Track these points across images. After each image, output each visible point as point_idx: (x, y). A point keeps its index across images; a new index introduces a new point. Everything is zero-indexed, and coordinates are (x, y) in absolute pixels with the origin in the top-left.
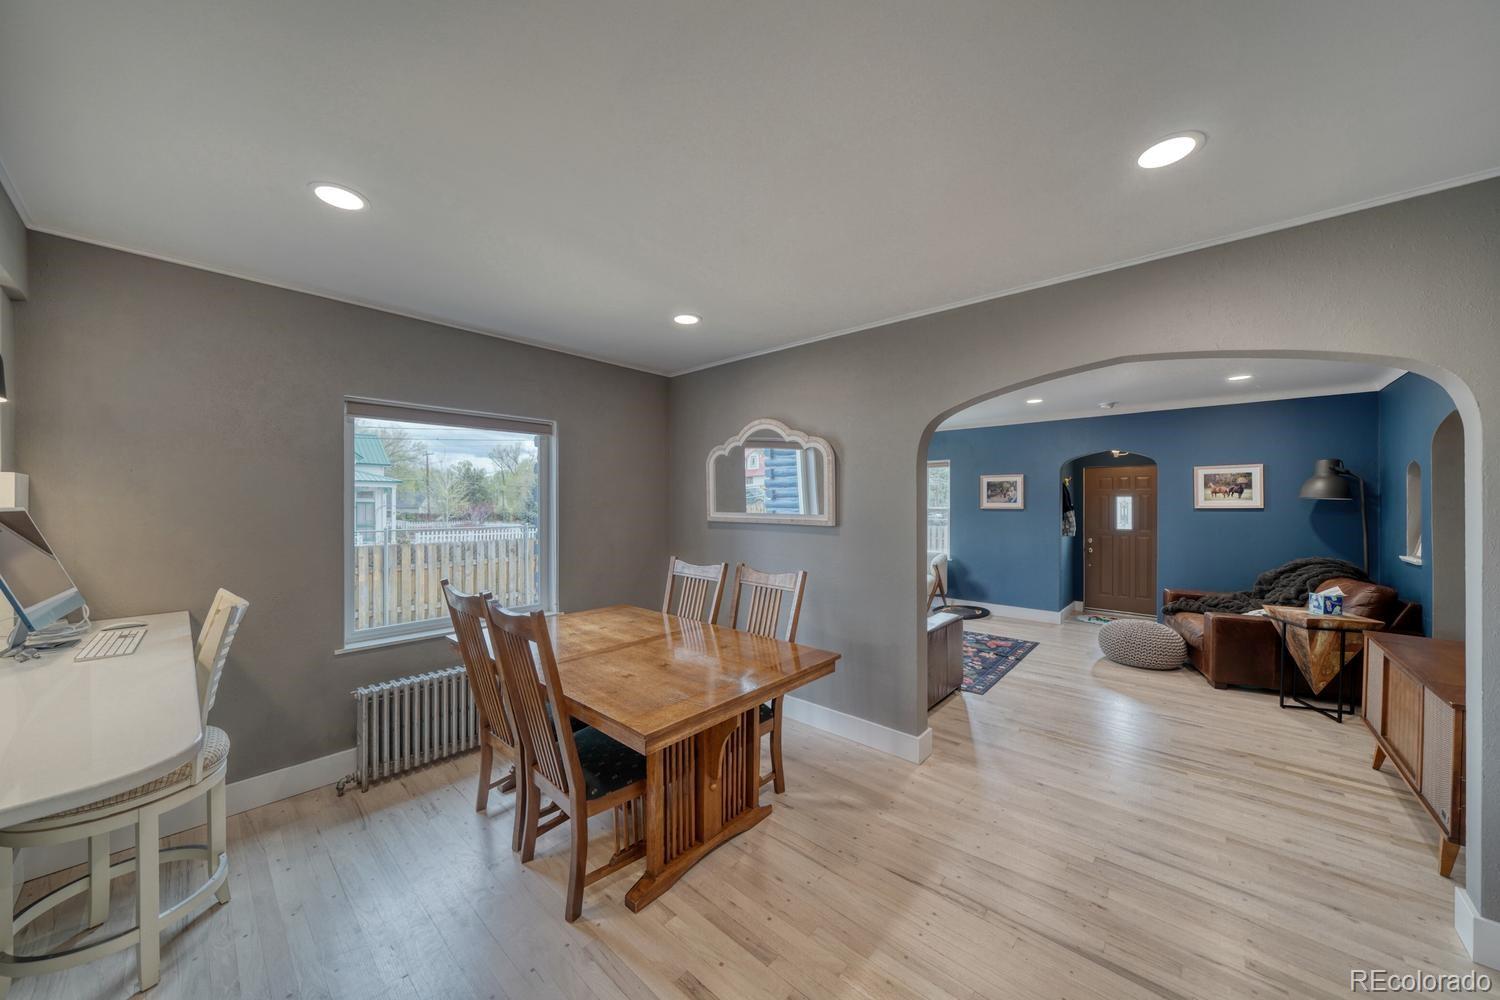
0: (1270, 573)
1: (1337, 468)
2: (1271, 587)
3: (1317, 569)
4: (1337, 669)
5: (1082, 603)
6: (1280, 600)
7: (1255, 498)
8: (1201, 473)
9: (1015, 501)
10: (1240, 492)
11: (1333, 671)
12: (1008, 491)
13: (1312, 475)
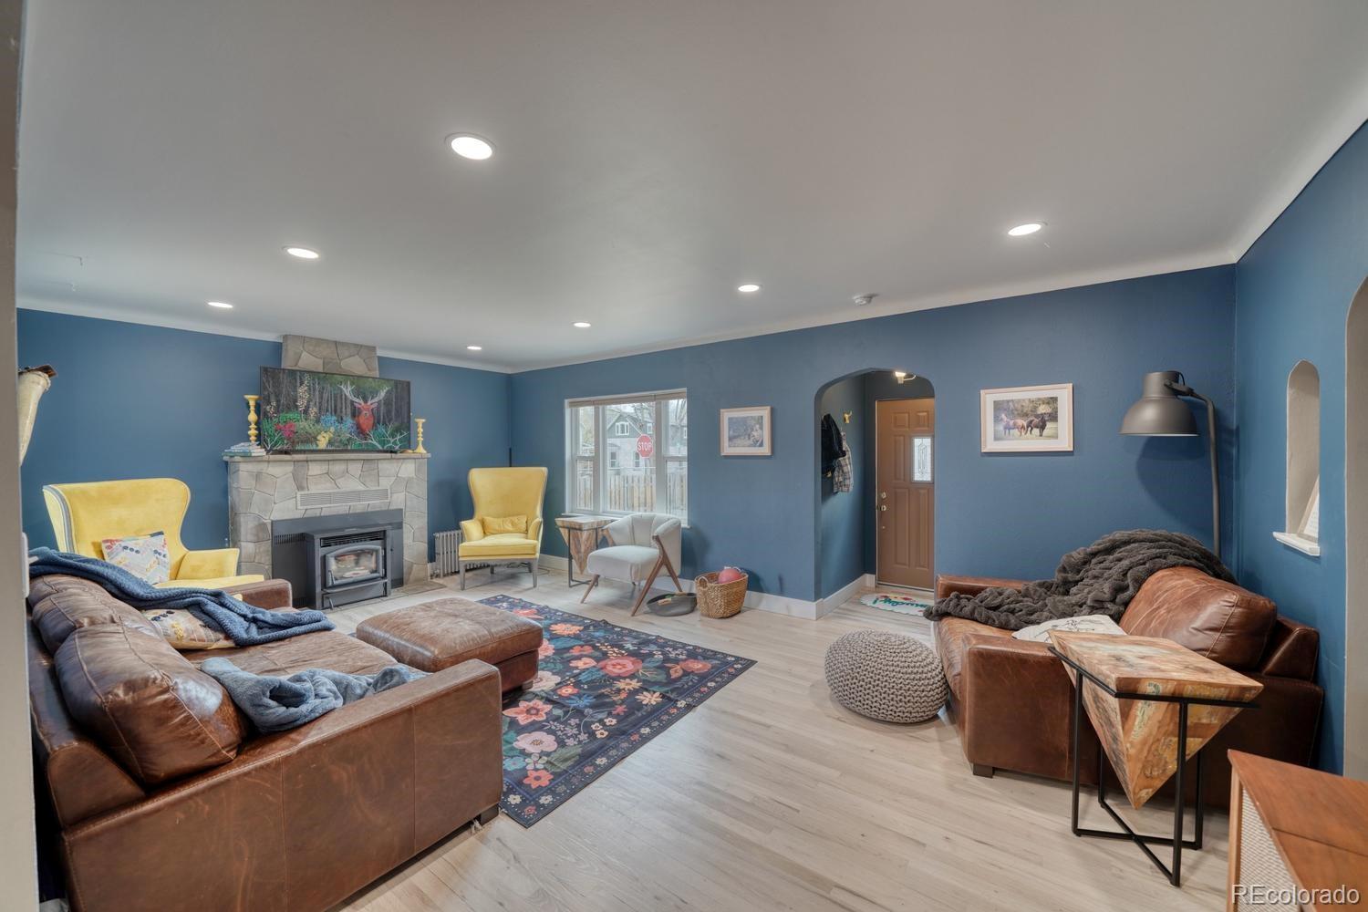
0: (1078, 555)
1: (1175, 386)
2: (1078, 577)
3: (1145, 551)
4: (1172, 767)
5: (874, 576)
6: (1089, 602)
7: (1061, 437)
8: (989, 398)
9: (761, 445)
10: (1042, 427)
11: (1164, 770)
12: (752, 430)
13: (1137, 397)
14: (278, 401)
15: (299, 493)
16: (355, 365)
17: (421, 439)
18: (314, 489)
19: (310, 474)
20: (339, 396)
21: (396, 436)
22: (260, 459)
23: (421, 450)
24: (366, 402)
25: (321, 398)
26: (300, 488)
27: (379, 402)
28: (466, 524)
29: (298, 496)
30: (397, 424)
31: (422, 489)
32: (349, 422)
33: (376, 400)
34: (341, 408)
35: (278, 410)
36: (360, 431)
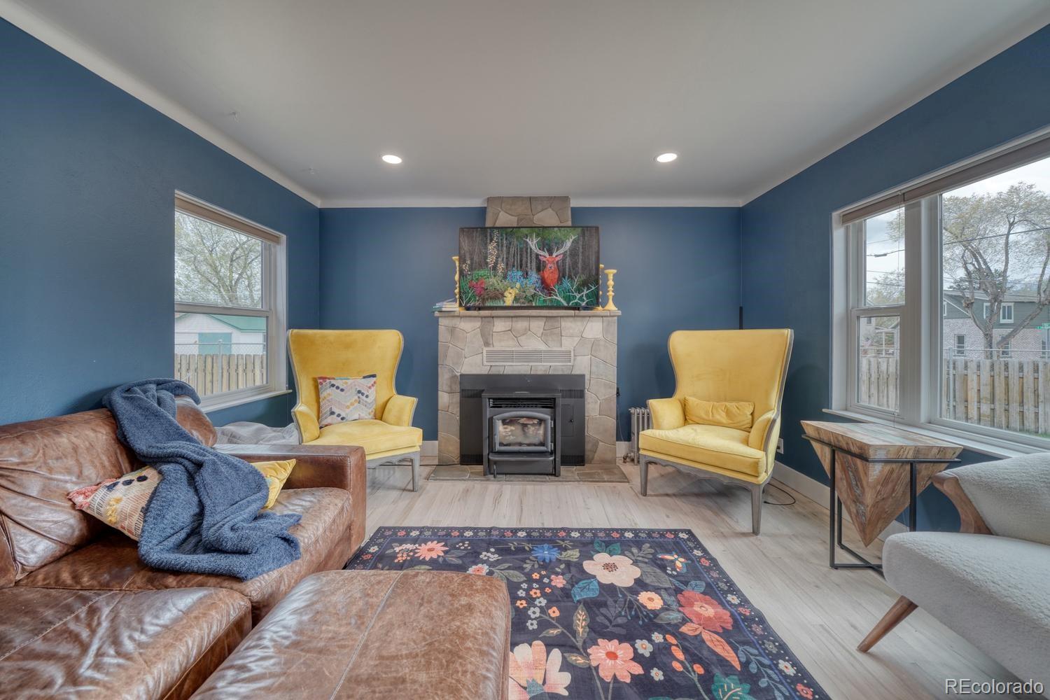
14: (472, 259)
15: (485, 349)
16: (547, 217)
17: (611, 294)
18: (499, 345)
19: (494, 330)
20: (525, 249)
21: (583, 291)
22: (452, 314)
23: (611, 306)
24: (551, 254)
25: (508, 253)
26: (487, 344)
27: (564, 254)
28: (656, 404)
29: (485, 352)
30: (583, 277)
31: (610, 354)
32: (534, 276)
33: (561, 251)
34: (527, 262)
35: (471, 269)
36: (545, 287)
